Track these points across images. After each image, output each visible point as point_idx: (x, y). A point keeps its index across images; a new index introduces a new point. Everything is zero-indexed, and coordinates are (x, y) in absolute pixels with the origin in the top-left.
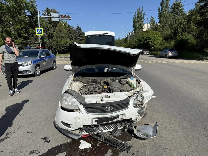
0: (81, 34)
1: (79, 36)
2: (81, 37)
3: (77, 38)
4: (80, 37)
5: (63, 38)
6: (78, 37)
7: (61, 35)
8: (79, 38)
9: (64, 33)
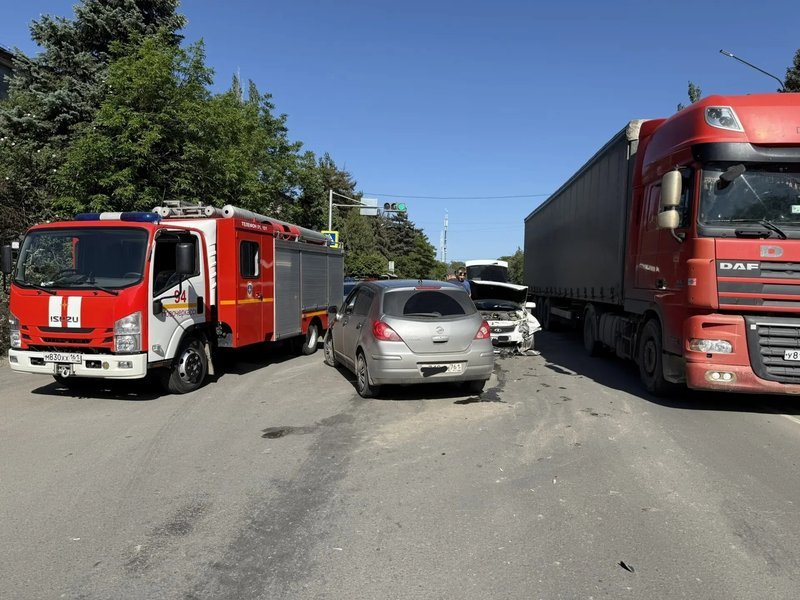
0: (407, 235)
1: (400, 241)
2: (406, 243)
3: (393, 247)
4: (402, 244)
5: (362, 249)
6: (399, 245)
7: (357, 241)
8: (402, 248)
9: (366, 236)
